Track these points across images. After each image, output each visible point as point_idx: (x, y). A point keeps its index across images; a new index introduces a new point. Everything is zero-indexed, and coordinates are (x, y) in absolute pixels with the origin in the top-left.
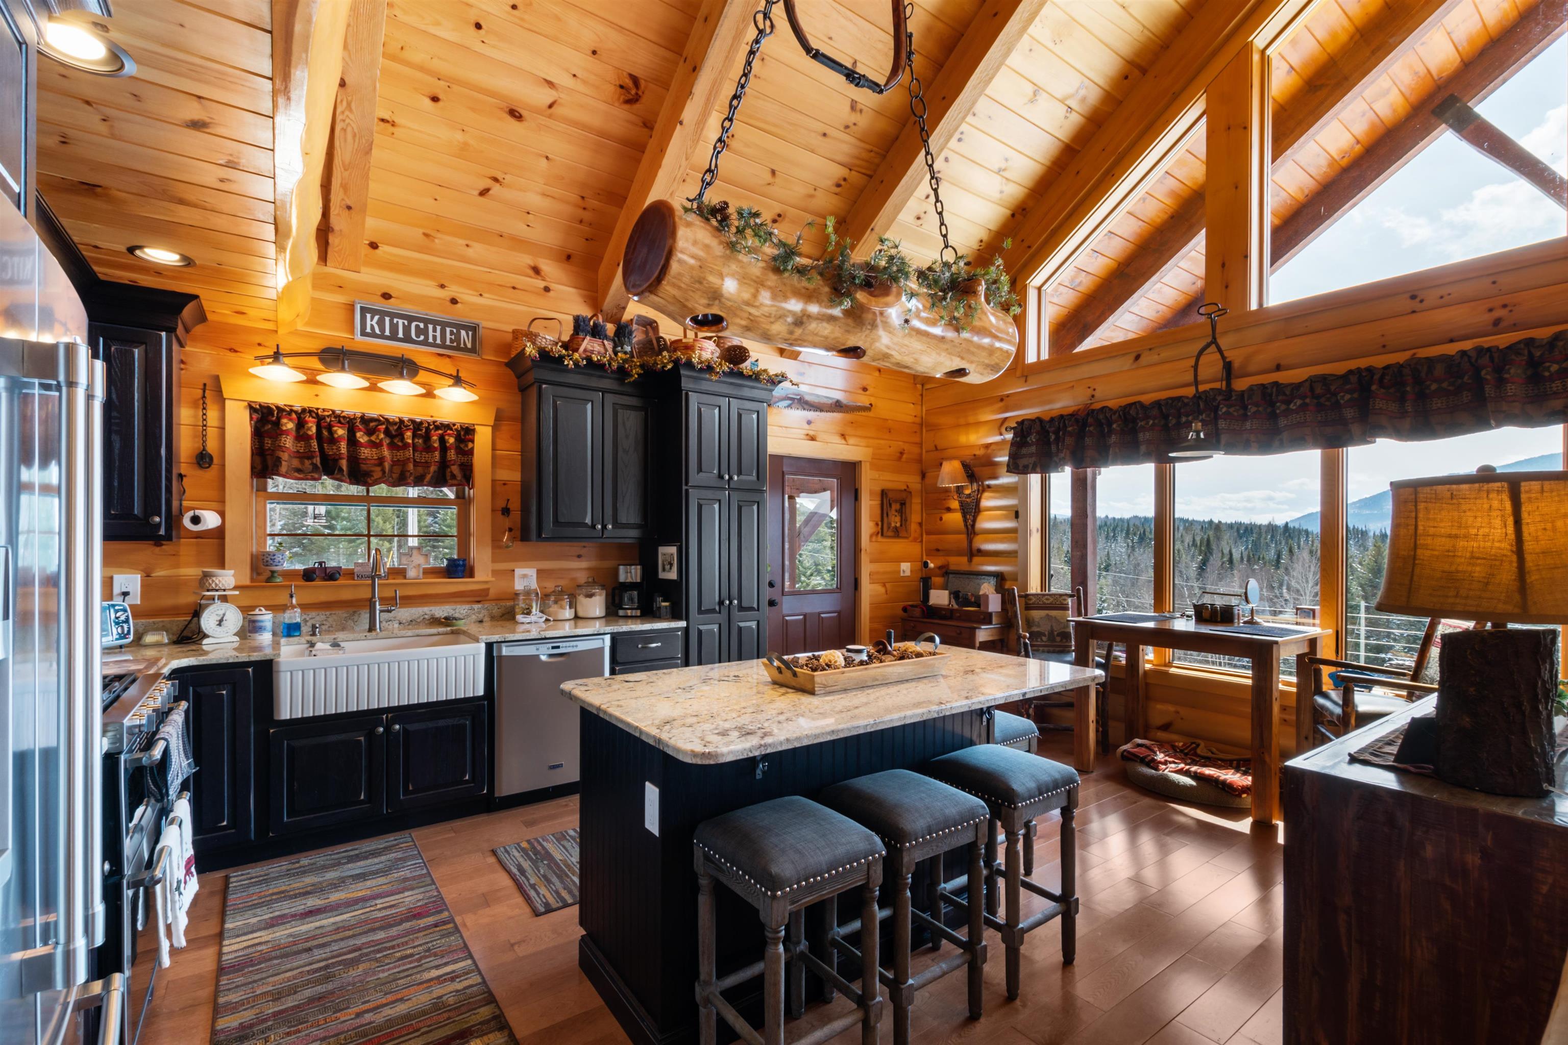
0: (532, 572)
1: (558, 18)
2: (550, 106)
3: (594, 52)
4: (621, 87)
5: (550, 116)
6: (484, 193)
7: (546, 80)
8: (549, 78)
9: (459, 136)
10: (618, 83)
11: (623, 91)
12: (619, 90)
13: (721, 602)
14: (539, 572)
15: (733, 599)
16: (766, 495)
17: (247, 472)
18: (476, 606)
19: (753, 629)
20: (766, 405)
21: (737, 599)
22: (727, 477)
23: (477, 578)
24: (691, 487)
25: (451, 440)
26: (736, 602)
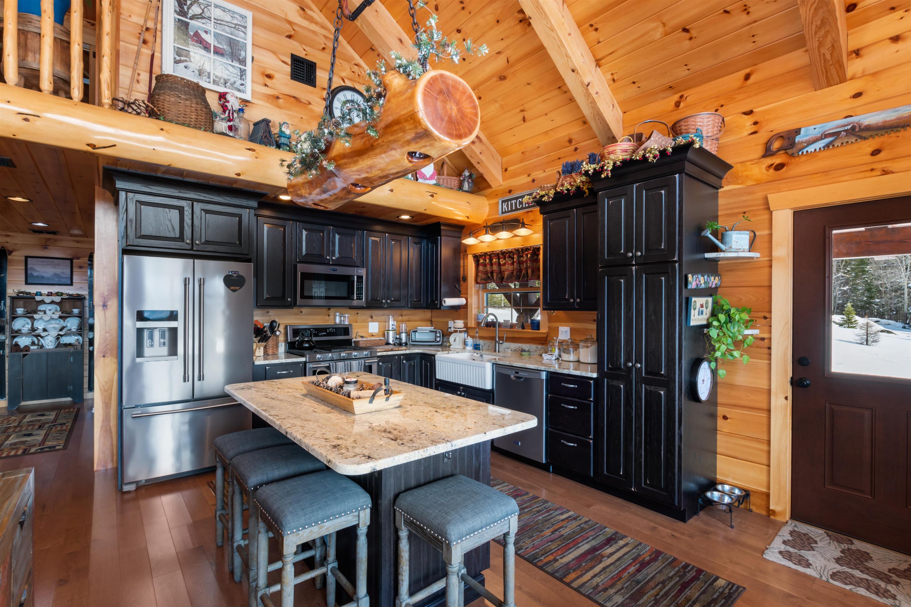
0: (567, 329)
1: (476, 26)
2: (508, 62)
3: (498, 21)
4: (521, 21)
5: (512, 66)
6: (524, 120)
7: (497, 53)
8: (497, 52)
9: (497, 105)
10: (518, 22)
11: (523, 22)
12: (521, 24)
13: (625, 364)
14: (571, 330)
15: (636, 362)
16: (677, 265)
17: (473, 282)
18: (540, 346)
19: (661, 394)
20: (677, 176)
21: (641, 363)
22: (631, 255)
23: (541, 331)
24: (601, 267)
25: (529, 256)
26: (639, 365)
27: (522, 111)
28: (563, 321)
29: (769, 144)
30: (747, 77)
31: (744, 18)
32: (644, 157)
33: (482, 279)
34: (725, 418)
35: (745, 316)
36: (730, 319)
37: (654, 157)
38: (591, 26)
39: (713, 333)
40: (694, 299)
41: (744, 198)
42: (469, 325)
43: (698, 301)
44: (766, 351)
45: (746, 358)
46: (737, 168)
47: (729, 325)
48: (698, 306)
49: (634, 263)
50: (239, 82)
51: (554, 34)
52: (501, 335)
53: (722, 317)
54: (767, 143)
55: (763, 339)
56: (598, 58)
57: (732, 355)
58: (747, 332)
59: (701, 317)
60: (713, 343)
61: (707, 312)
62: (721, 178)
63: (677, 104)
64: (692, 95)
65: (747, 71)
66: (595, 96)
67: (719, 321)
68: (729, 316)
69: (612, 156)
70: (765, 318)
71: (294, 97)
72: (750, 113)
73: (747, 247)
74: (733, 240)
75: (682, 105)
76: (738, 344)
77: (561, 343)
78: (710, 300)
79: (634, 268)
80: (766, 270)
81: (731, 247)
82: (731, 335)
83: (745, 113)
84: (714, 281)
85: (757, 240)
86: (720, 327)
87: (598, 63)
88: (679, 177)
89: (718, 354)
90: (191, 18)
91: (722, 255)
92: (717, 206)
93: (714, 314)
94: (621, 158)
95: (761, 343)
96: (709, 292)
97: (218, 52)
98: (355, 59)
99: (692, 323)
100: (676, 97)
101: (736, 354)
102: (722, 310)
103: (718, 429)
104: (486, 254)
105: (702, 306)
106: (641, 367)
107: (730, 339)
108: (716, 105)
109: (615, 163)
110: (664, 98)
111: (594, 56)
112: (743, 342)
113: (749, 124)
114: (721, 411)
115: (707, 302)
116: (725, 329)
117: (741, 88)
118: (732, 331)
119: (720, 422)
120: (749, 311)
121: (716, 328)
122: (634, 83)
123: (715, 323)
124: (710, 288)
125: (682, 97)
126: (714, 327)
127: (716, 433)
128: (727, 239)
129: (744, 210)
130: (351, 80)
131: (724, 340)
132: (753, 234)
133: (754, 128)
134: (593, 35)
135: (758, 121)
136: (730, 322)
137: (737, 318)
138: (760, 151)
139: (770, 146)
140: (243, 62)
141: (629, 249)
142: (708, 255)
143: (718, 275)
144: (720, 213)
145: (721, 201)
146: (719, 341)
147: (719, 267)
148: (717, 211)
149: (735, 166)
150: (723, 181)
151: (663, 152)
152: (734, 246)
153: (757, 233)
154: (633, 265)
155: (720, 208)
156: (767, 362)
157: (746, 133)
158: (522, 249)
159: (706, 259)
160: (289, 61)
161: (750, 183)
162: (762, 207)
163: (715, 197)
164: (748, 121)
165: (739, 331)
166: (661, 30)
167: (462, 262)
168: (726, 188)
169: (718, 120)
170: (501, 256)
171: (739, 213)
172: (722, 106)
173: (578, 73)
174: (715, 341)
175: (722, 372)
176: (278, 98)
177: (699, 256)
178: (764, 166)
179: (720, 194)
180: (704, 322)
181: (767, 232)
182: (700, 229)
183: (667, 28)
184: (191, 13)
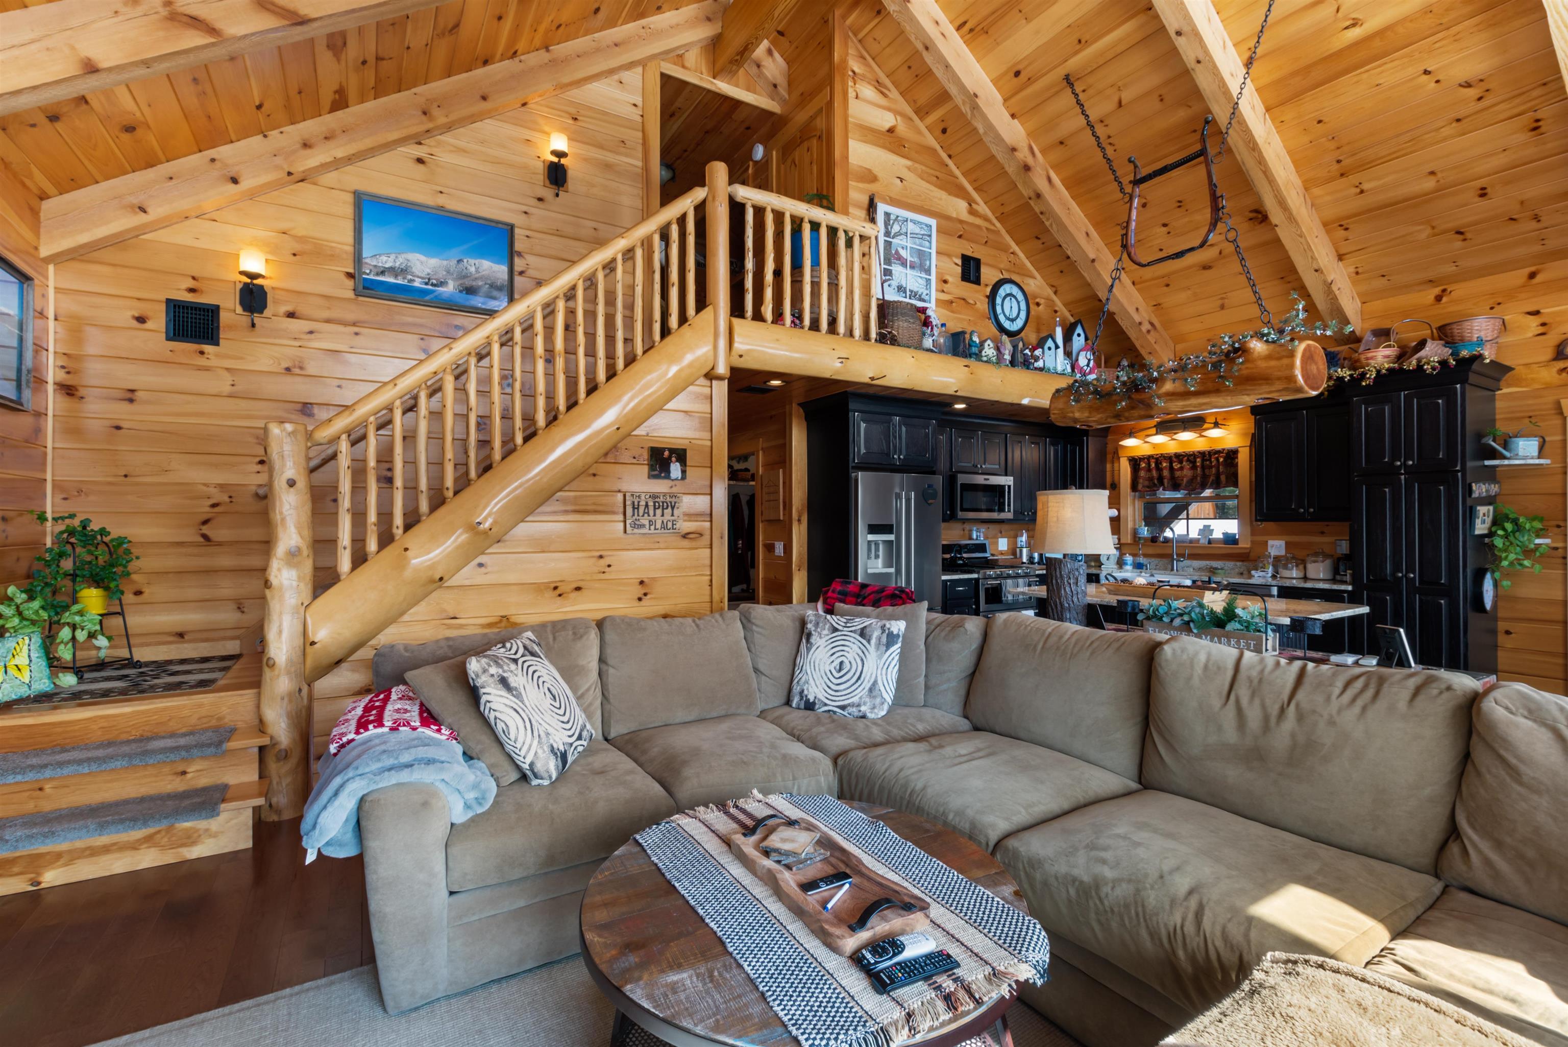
0: (1281, 543)
12: (1251, 222)
13: (1393, 574)
14: (1287, 543)
15: (1407, 572)
16: (1459, 474)
17: (1129, 490)
18: (1239, 564)
19: (1441, 604)
20: (1458, 386)
21: (1414, 573)
22: (1399, 463)
23: (1240, 546)
24: (1357, 476)
25: (1221, 460)
26: (1412, 575)
27: (1222, 299)
28: (1276, 535)
29: (1561, 348)
30: (1532, 276)
31: (1534, 225)
32: (1420, 367)
33: (1144, 486)
34: (1508, 633)
35: (1537, 525)
36: (1518, 528)
37: (1434, 368)
38: (1341, 226)
39: (1499, 542)
40: (1479, 508)
41: (1530, 402)
42: (1122, 541)
43: (1482, 510)
44: (1560, 561)
45: (1538, 567)
46: (1520, 371)
47: (1517, 534)
48: (1481, 515)
49: (1402, 471)
50: (925, 292)
51: (1302, 240)
52: (1181, 552)
53: (1509, 526)
54: (1559, 346)
55: (1556, 549)
56: (1342, 252)
57: (1521, 565)
58: (1538, 541)
59: (1483, 526)
60: (1496, 552)
61: (1489, 520)
62: (1499, 380)
63: (1439, 298)
64: (1459, 290)
65: (1533, 269)
66: (1337, 292)
67: (1504, 529)
68: (1517, 524)
69: (1372, 362)
70: (1559, 526)
71: (964, 299)
72: (1537, 313)
73: (1536, 454)
74: (1520, 446)
75: (1444, 299)
76: (1528, 553)
77: (1277, 559)
78: (1491, 508)
79: (1403, 477)
80: (1560, 477)
81: (1517, 455)
82: (1519, 544)
83: (1530, 313)
84: (1494, 489)
85: (1547, 446)
86: (1506, 537)
87: (1341, 257)
88: (1461, 388)
89: (1505, 563)
90: (893, 238)
91: (1506, 462)
92: (1494, 408)
93: (1495, 523)
94: (1387, 366)
95: (1555, 553)
96: (1489, 500)
97: (912, 267)
98: (1011, 247)
99: (1477, 532)
100: (1437, 291)
101: (1527, 563)
102: (1507, 518)
103: (1499, 644)
104: (1150, 457)
105: (1484, 515)
106: (1415, 577)
107: (1518, 549)
108: (1491, 302)
109: (1378, 372)
110: (1420, 291)
111: (1337, 251)
112: (1534, 551)
113: (1535, 325)
114: (1502, 626)
115: (1489, 511)
116: (1511, 538)
117: (1524, 286)
118: (1522, 539)
119: (1502, 639)
120: (1541, 520)
121: (1501, 537)
122: (1383, 276)
123: (1500, 532)
124: (1490, 496)
125: (1444, 291)
126: (1499, 535)
127: (1496, 650)
128: (1513, 446)
129: (1531, 414)
130: (1008, 271)
131: (1511, 548)
132: (1541, 440)
133: (1541, 330)
134: (1342, 233)
135: (1547, 322)
136: (1518, 530)
137: (1528, 526)
138: (1549, 354)
139: (1563, 350)
140: (928, 271)
141: (1395, 456)
142: (1487, 463)
143: (1498, 482)
144: (1497, 417)
145: (1499, 404)
146: (1506, 551)
147: (1498, 473)
148: (1494, 414)
149: (1517, 368)
150: (1502, 383)
151: (1443, 363)
152: (1521, 453)
153: (1547, 439)
154: (1402, 474)
155: (1497, 411)
156: (1561, 572)
157: (1530, 334)
158: (1209, 452)
159: (1487, 466)
160: (959, 262)
161: (1537, 386)
162: (1553, 412)
163: (1493, 399)
164: (1534, 322)
165: (1528, 540)
166: (1428, 231)
167: (1109, 466)
168: (1505, 391)
169: (1498, 323)
170: (1174, 459)
171: (1523, 418)
172: (1499, 304)
173: (1322, 272)
174: (1500, 550)
175: (1506, 583)
176: (952, 302)
177: (1479, 463)
178: (1555, 370)
179: (1497, 397)
180: (1486, 532)
181: (1559, 438)
182: (1480, 436)
183: (1436, 230)
184: (893, 232)
